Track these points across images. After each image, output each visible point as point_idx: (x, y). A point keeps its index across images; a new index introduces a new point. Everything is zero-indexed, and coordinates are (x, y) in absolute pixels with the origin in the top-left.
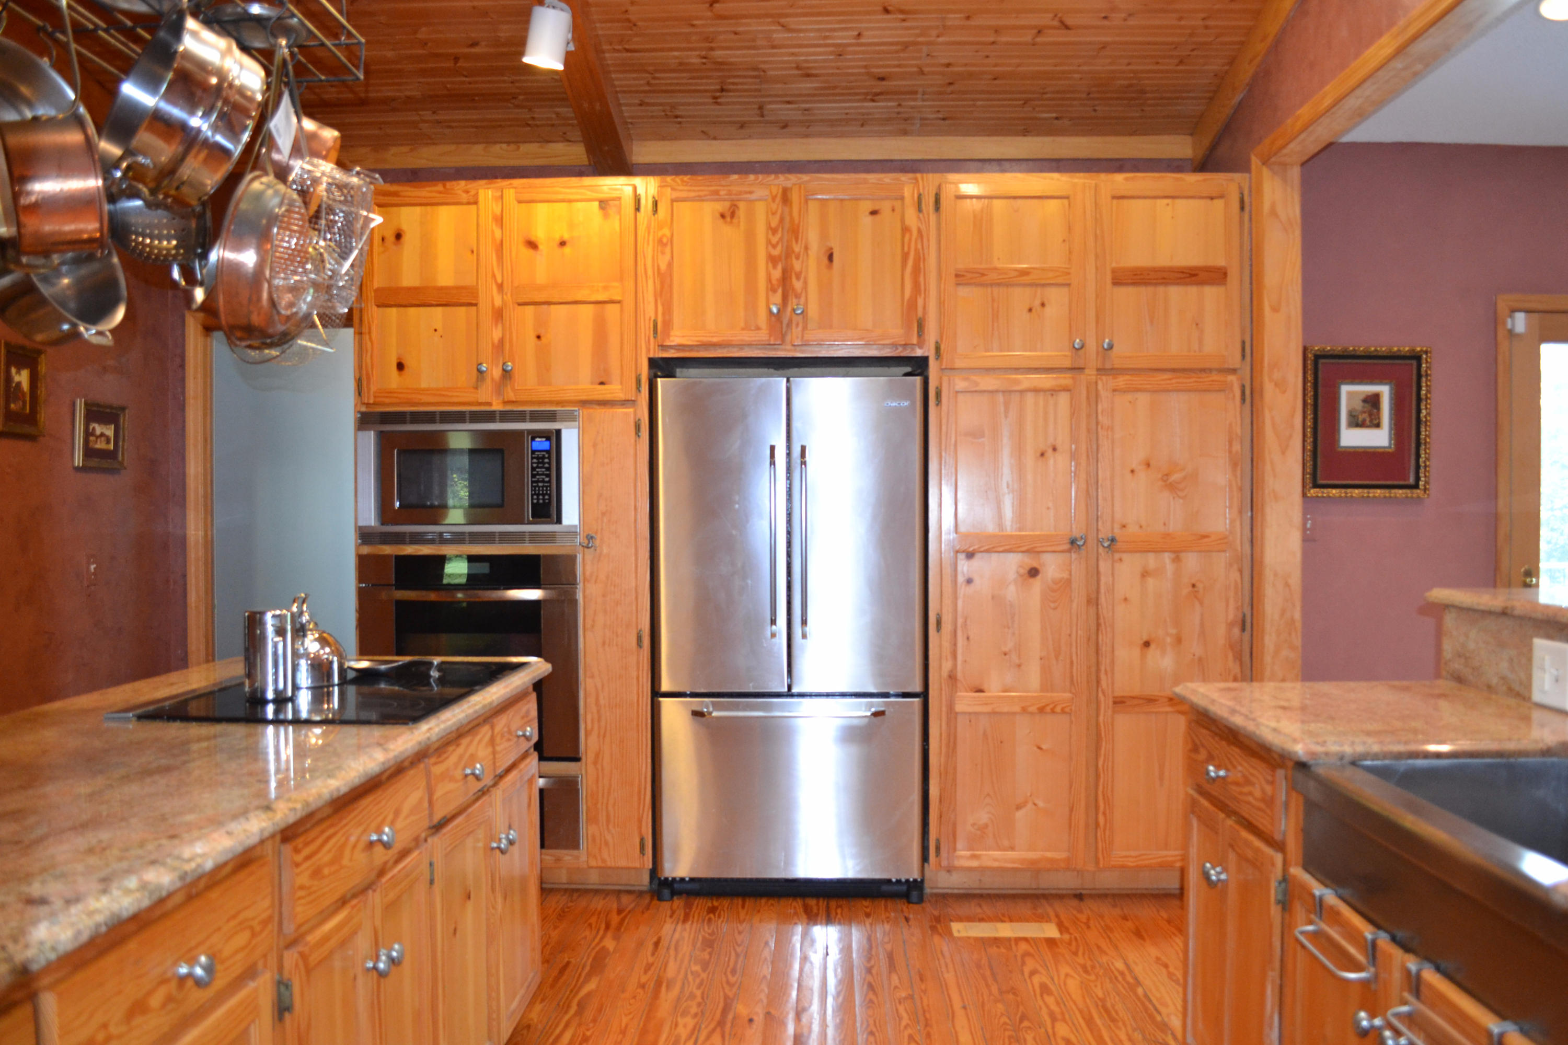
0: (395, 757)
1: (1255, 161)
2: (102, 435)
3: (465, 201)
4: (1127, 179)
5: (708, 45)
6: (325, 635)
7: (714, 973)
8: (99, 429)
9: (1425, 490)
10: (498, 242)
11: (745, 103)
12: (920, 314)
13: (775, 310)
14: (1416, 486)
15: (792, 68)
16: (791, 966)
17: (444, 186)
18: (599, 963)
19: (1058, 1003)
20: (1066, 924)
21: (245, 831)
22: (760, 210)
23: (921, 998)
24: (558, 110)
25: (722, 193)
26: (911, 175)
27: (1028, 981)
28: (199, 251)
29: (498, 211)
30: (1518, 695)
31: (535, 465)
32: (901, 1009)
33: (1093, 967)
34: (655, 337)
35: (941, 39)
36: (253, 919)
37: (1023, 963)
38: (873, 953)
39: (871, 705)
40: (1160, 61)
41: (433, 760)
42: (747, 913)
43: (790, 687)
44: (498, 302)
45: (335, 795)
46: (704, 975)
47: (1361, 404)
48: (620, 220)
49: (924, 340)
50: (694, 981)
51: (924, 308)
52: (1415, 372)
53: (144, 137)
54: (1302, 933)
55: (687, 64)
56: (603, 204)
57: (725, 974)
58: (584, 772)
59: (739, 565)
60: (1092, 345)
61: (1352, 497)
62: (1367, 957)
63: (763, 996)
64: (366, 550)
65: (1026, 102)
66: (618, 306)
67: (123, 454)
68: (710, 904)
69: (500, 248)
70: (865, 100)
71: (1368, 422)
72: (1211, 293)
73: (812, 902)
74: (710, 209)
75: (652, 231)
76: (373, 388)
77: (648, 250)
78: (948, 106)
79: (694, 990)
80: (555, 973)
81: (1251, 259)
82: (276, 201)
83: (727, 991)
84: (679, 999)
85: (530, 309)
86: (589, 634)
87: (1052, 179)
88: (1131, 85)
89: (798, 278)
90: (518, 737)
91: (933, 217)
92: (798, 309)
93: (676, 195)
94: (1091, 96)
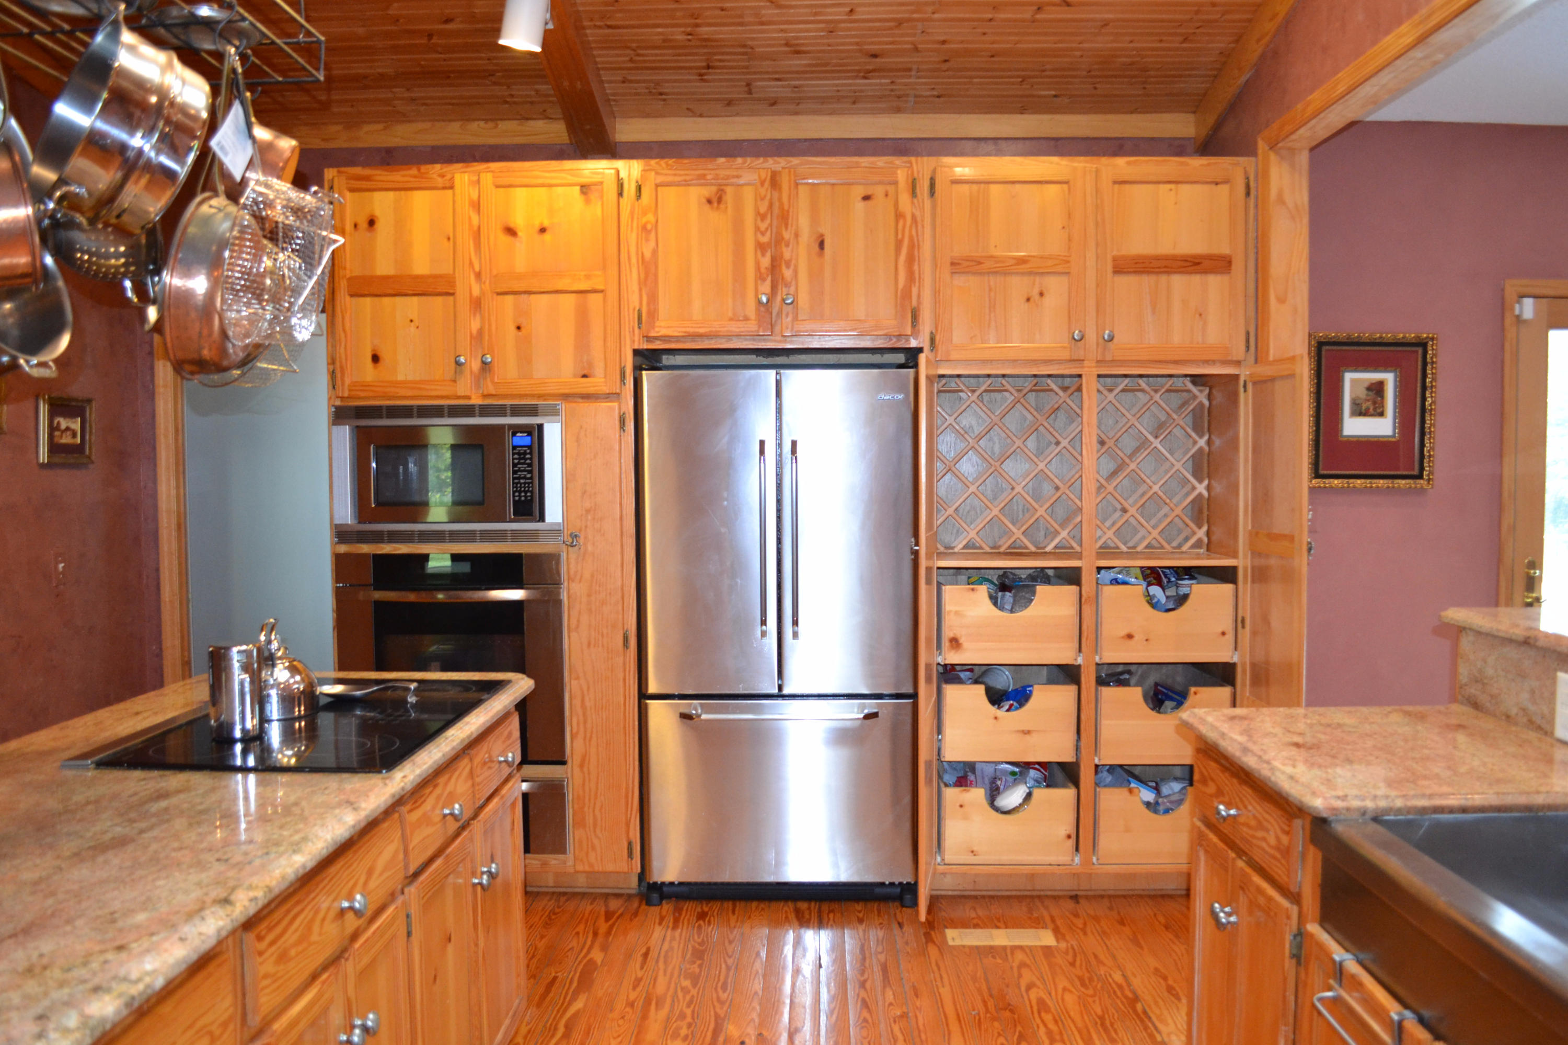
0: (367, 816)
1: (1262, 145)
2: (68, 429)
3: (440, 185)
4: (1128, 163)
5: (693, 21)
6: (295, 663)
7: (704, 990)
8: (64, 423)
9: (1429, 480)
10: (475, 228)
11: (731, 80)
12: (914, 303)
13: (764, 299)
14: (1420, 476)
15: (781, 45)
16: (783, 981)
17: (419, 170)
18: (586, 980)
19: (1056, 1022)
20: (1063, 930)
21: (200, 934)
22: (748, 195)
23: (916, 1017)
24: (537, 87)
25: (709, 177)
26: (905, 159)
27: (1024, 994)
28: (151, 267)
29: (475, 197)
30: (1539, 728)
31: (516, 461)
32: (896, 1029)
33: (1091, 980)
34: (639, 328)
35: (936, 16)
36: (213, 1023)
37: (1020, 976)
38: (867, 964)
39: (863, 707)
40: (1164, 38)
41: (408, 807)
42: (737, 921)
43: (780, 688)
44: (476, 291)
45: (301, 872)
46: (694, 992)
47: (1365, 392)
48: (602, 205)
49: (919, 331)
50: (684, 997)
51: (919, 296)
52: (1420, 359)
53: (79, 163)
54: (1321, 1000)
55: (670, 41)
56: (585, 189)
57: (716, 989)
58: (569, 776)
59: (728, 564)
60: (1091, 336)
61: (1354, 487)
62: (1393, 1038)
63: (754, 1015)
64: (343, 549)
65: (1024, 79)
66: (600, 295)
67: (90, 449)
68: (699, 910)
69: (477, 234)
70: (856, 77)
71: (1371, 410)
72: (1214, 281)
73: (803, 905)
74: (697, 193)
75: (635, 216)
76: (347, 381)
77: (631, 237)
78: (943, 83)
79: (684, 1009)
80: (541, 990)
81: (1257, 247)
82: (226, 225)
83: (718, 1010)
84: (668, 1019)
85: (509, 299)
86: (574, 635)
87: (1051, 163)
88: (1132, 63)
89: (788, 266)
90: (500, 762)
91: (928, 203)
92: (788, 299)
93: (660, 179)
94: (1093, 73)
